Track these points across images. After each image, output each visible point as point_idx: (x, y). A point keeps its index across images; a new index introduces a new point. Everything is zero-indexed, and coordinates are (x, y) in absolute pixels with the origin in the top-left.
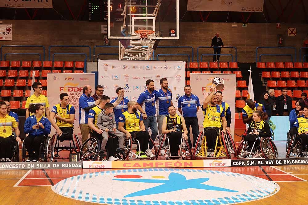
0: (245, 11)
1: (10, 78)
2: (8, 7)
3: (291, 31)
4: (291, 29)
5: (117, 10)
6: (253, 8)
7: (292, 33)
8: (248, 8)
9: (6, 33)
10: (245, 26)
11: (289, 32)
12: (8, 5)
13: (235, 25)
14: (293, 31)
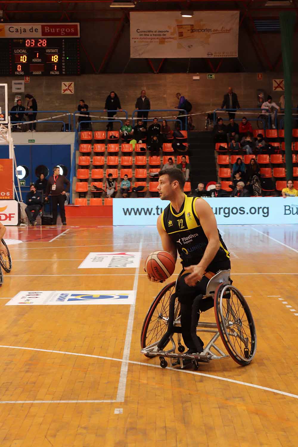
0: (213, 57)
3: (277, 84)
4: (278, 81)
5: (34, 60)
6: (223, 53)
7: (279, 86)
8: (215, 53)
10: (211, 78)
11: (275, 85)
13: (197, 78)
14: (280, 83)
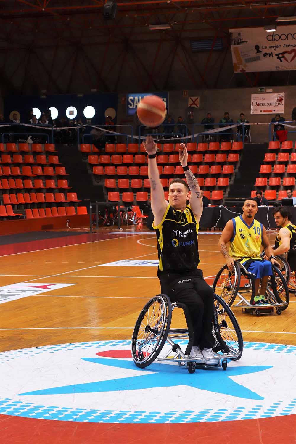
1: (281, 163)
2: (280, 70)
9: (277, 104)
12: (279, 68)
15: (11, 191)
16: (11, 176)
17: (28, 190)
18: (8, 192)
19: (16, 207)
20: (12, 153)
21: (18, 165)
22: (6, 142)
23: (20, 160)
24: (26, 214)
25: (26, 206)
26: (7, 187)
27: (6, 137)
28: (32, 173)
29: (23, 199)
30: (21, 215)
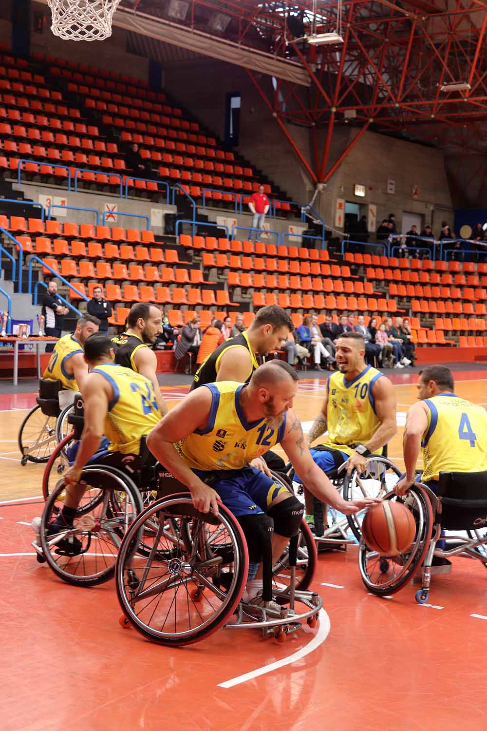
15: (448, 315)
16: (449, 298)
17: (468, 316)
18: (444, 315)
19: (450, 333)
20: (454, 273)
21: (460, 286)
22: (449, 260)
23: (463, 280)
24: (458, 342)
25: (463, 333)
26: (443, 310)
27: (449, 254)
28: (475, 297)
29: (460, 324)
30: (452, 342)
